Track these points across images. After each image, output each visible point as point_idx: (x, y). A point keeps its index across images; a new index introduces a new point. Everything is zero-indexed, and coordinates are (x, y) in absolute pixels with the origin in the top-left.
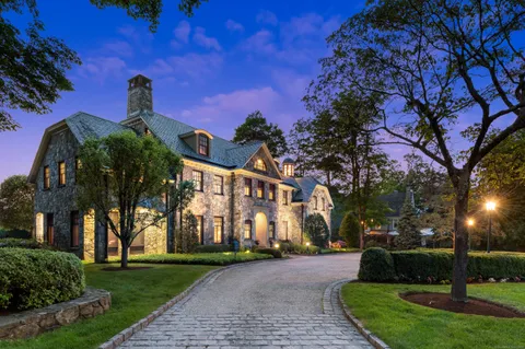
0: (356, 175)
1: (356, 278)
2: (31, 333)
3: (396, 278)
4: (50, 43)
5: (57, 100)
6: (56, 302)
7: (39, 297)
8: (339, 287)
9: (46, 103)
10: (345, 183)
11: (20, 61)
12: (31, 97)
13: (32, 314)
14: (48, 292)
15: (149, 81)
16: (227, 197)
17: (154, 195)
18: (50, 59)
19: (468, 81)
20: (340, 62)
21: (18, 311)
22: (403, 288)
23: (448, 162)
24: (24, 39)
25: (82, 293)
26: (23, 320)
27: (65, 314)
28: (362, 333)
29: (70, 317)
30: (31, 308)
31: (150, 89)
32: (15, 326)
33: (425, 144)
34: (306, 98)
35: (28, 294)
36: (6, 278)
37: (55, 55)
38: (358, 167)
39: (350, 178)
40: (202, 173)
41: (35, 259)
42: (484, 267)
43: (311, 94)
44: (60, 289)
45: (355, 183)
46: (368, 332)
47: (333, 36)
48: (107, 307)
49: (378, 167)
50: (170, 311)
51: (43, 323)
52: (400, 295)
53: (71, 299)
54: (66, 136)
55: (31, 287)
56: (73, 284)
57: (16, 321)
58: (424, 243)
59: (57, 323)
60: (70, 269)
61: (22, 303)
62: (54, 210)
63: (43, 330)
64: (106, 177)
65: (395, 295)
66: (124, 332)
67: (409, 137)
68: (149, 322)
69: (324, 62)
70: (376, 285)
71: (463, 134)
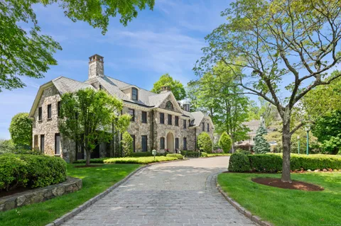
0: (228, 110)
1: (227, 170)
2: (39, 200)
3: (251, 170)
4: (44, 38)
5: (48, 71)
6: (52, 184)
7: (43, 181)
8: (216, 175)
9: (41, 72)
10: (221, 115)
11: (26, 49)
12: (32, 69)
13: (39, 190)
14: (47, 178)
15: (102, 58)
16: (149, 124)
17: (105, 124)
18: (43, 47)
19: (285, 60)
20: (214, 49)
21: (32, 189)
22: (254, 175)
23: (277, 104)
24: (29, 36)
25: (66, 179)
26: (35, 193)
27: (57, 190)
28: (227, 200)
29: (60, 192)
30: (39, 187)
31: (103, 62)
32: (31, 197)
33: (265, 94)
34: (195, 69)
35: (37, 179)
36: (26, 170)
37: (46, 45)
38: (229, 105)
39: (225, 111)
40: (134, 110)
41: (40, 161)
42: (304, 163)
43: (198, 66)
44: (54, 177)
45: (228, 115)
46: (230, 199)
47: (209, 36)
48: (80, 187)
49: (242, 105)
50: (116, 189)
51: (46, 195)
52: (252, 180)
53: (60, 182)
54: (53, 90)
55: (38, 175)
56: (61, 174)
57: (31, 194)
58: (272, 150)
59: (53, 195)
60: (59, 166)
61: (33, 184)
62: (45, 133)
63: (46, 199)
64: (77, 114)
65: (249, 179)
66: (91, 200)
67: (255, 90)
68: (105, 195)
69: (205, 50)
70: (238, 174)
71: (287, 88)
